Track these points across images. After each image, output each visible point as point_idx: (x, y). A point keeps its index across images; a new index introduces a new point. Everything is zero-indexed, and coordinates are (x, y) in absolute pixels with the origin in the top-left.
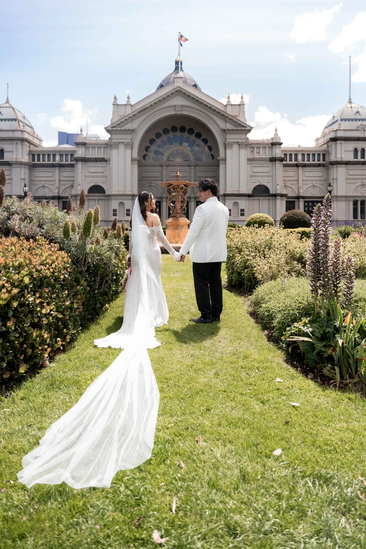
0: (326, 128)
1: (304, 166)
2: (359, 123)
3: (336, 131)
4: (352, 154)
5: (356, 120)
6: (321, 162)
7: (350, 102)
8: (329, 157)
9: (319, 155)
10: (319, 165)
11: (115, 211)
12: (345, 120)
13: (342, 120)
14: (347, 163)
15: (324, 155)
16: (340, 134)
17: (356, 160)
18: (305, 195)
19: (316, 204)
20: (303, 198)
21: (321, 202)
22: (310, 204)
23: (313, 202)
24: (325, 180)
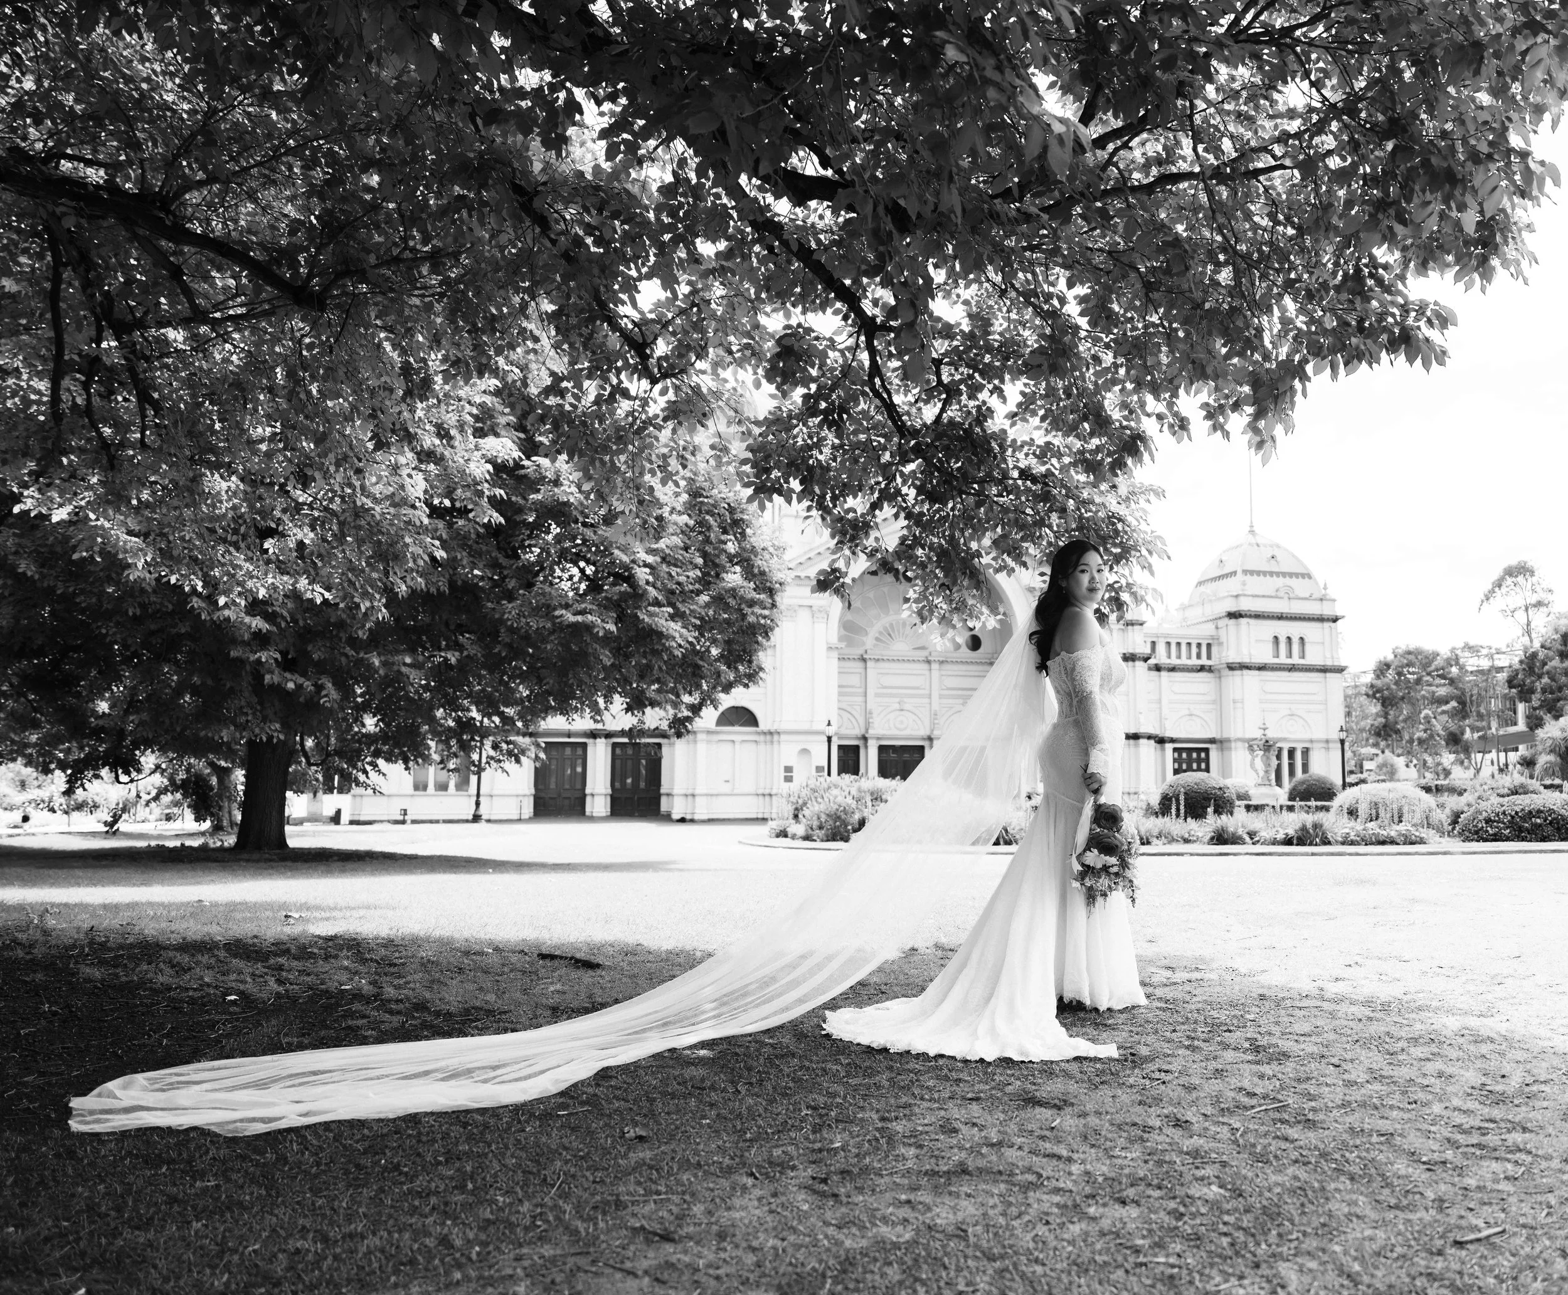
0: (1200, 583)
1: (1173, 669)
2: (1280, 581)
3: (1237, 596)
4: (1270, 647)
5: (1271, 574)
6: (1204, 661)
7: (1252, 532)
8: (1220, 653)
9: (1199, 645)
10: (1202, 669)
11: (788, 769)
12: (1252, 573)
13: (1245, 572)
14: (1262, 668)
15: (1209, 646)
16: (1245, 605)
17: (1276, 661)
18: (1174, 736)
19: (1195, 755)
20: (1172, 741)
21: (1207, 750)
22: (1184, 755)
23: (1189, 751)
24: (1214, 702)
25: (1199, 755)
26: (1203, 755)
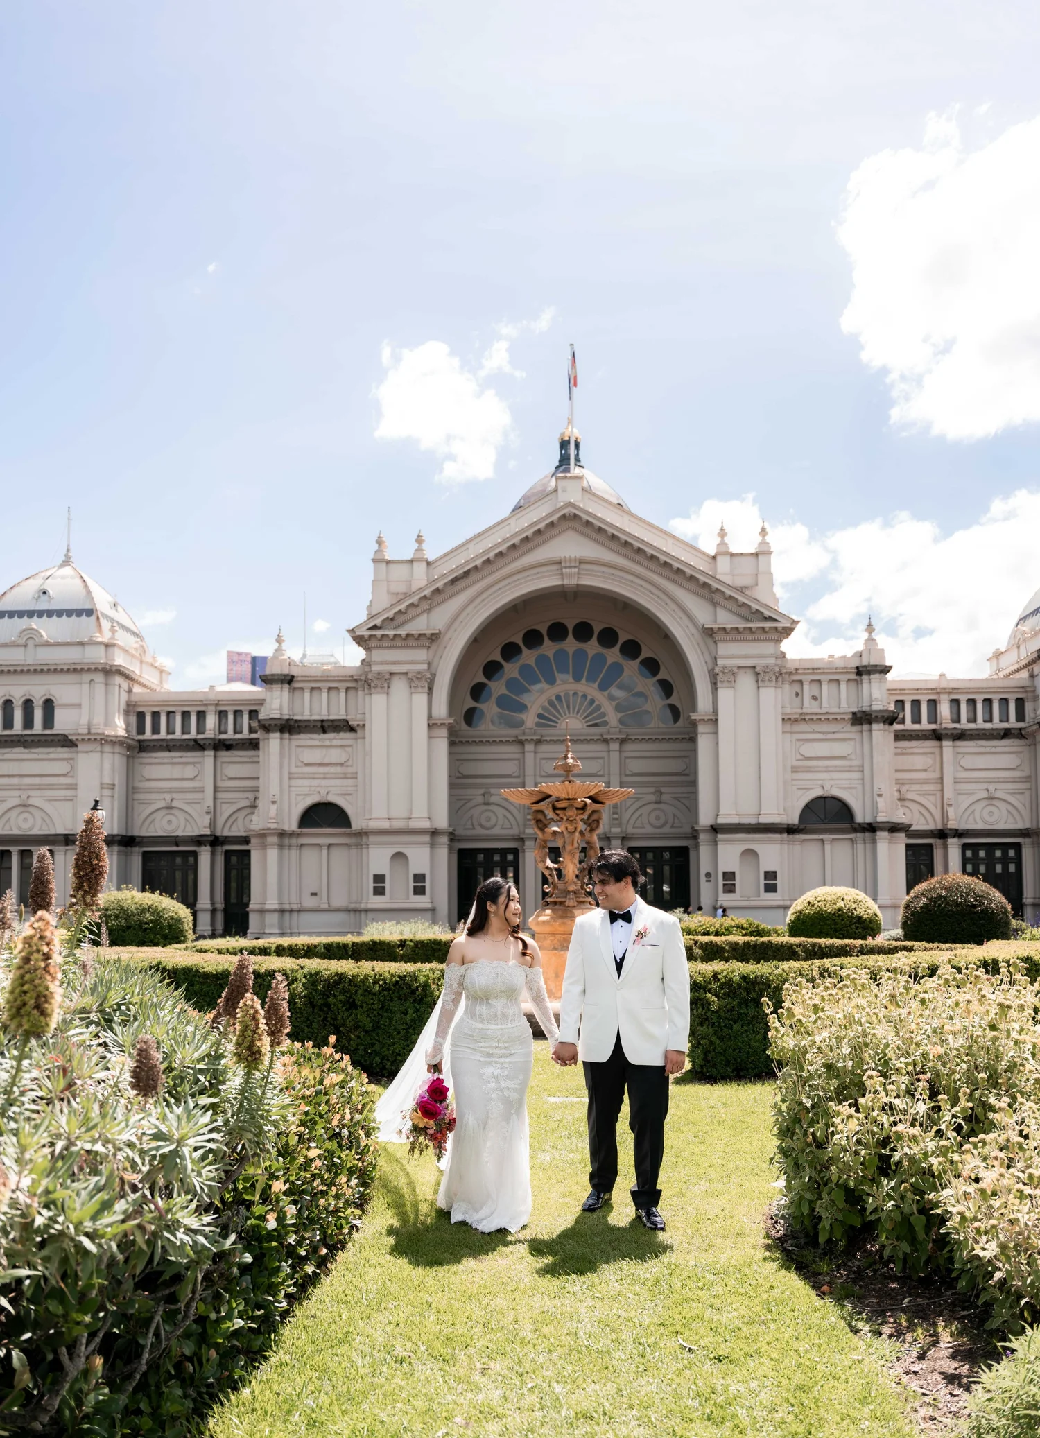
0: (1022, 619)
1: (960, 736)
6: (1013, 723)
8: (1035, 710)
9: (1004, 701)
10: (1006, 734)
11: (379, 879)
15: (1020, 701)
18: (963, 826)
19: (998, 853)
20: (959, 834)
21: (1017, 847)
22: (982, 854)
23: (990, 848)
24: (1027, 779)
25: (1005, 853)
26: (1012, 853)
